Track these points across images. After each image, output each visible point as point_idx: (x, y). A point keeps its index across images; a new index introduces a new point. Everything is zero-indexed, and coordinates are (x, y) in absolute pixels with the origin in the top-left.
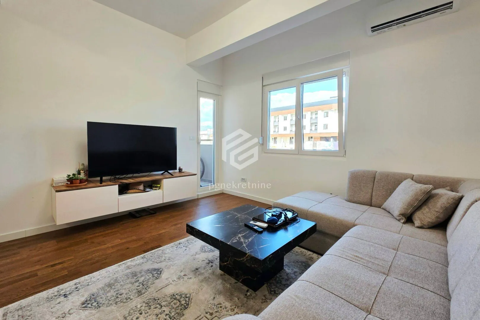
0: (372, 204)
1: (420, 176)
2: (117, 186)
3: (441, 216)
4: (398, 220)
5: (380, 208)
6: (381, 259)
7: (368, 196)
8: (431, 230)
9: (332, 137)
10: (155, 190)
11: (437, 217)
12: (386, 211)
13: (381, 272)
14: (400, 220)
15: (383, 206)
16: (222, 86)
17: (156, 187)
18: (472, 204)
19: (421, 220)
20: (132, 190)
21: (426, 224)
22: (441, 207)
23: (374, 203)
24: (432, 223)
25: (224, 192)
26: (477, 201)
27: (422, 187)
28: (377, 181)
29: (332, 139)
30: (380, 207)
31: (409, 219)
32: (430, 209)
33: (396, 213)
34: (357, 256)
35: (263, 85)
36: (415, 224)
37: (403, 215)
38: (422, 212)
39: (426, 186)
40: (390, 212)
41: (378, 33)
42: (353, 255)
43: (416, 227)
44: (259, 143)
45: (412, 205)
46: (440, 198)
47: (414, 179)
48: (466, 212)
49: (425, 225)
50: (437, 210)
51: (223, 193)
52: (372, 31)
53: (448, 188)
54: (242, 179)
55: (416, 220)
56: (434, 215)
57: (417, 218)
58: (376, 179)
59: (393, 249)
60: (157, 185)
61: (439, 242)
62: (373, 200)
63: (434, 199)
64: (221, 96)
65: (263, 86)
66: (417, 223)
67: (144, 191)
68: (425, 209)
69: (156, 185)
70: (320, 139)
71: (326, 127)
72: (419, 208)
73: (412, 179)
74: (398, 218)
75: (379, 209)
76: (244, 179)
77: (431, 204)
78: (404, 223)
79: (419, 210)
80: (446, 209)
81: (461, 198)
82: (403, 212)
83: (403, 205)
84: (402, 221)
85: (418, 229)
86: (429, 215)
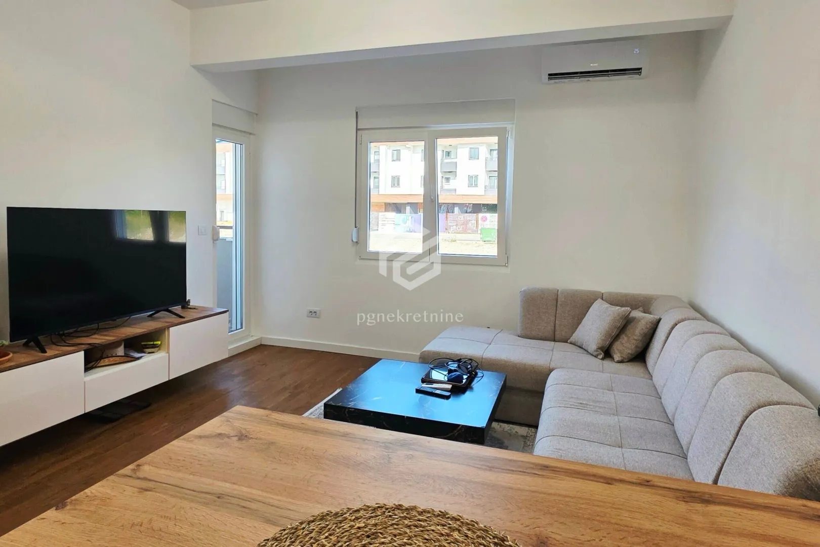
0: (556, 338)
1: (610, 294)
2: (82, 353)
3: (640, 345)
4: (595, 357)
5: (567, 342)
6: (604, 402)
7: (550, 328)
8: (631, 363)
9: (408, 203)
10: (149, 353)
11: (637, 347)
12: (577, 346)
13: (610, 414)
14: (598, 356)
15: (572, 339)
16: (257, 114)
17: (152, 348)
18: (672, 328)
19: (620, 352)
20: (106, 360)
21: (626, 357)
22: (640, 333)
23: (558, 336)
24: (631, 354)
25: (264, 343)
26: (676, 325)
27: (620, 310)
28: (561, 305)
29: (408, 208)
30: (565, 341)
31: (607, 353)
32: (629, 338)
33: (593, 347)
34: (581, 403)
35: (358, 128)
36: (615, 359)
37: (601, 348)
38: (621, 342)
39: (623, 309)
40: (583, 347)
41: (555, 83)
42: (577, 403)
43: (616, 362)
44: (352, 241)
45: (610, 335)
46: (638, 322)
47: (604, 299)
48: (667, 338)
49: (625, 359)
50: (636, 338)
51: (261, 345)
52: (549, 78)
53: (641, 309)
54: (311, 312)
55: (615, 353)
56: (633, 344)
57: (616, 351)
58: (559, 301)
59: (608, 390)
60: (154, 341)
61: (642, 375)
62: (557, 333)
63: (632, 324)
64: (254, 134)
65: (357, 130)
66: (617, 357)
67: (129, 359)
68: (624, 339)
69: (152, 343)
70: (384, 206)
71: (396, 181)
72: (617, 337)
73: (602, 299)
74: (595, 353)
75: (566, 344)
76: (315, 312)
77: (629, 331)
78: (603, 359)
79: (617, 340)
80: (645, 335)
81: (659, 321)
82: (600, 346)
83: (601, 336)
84: (601, 357)
85: (618, 364)
86: (628, 345)
